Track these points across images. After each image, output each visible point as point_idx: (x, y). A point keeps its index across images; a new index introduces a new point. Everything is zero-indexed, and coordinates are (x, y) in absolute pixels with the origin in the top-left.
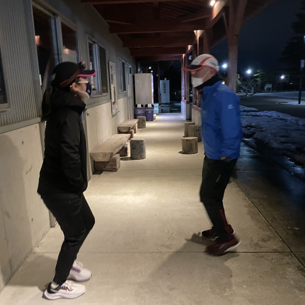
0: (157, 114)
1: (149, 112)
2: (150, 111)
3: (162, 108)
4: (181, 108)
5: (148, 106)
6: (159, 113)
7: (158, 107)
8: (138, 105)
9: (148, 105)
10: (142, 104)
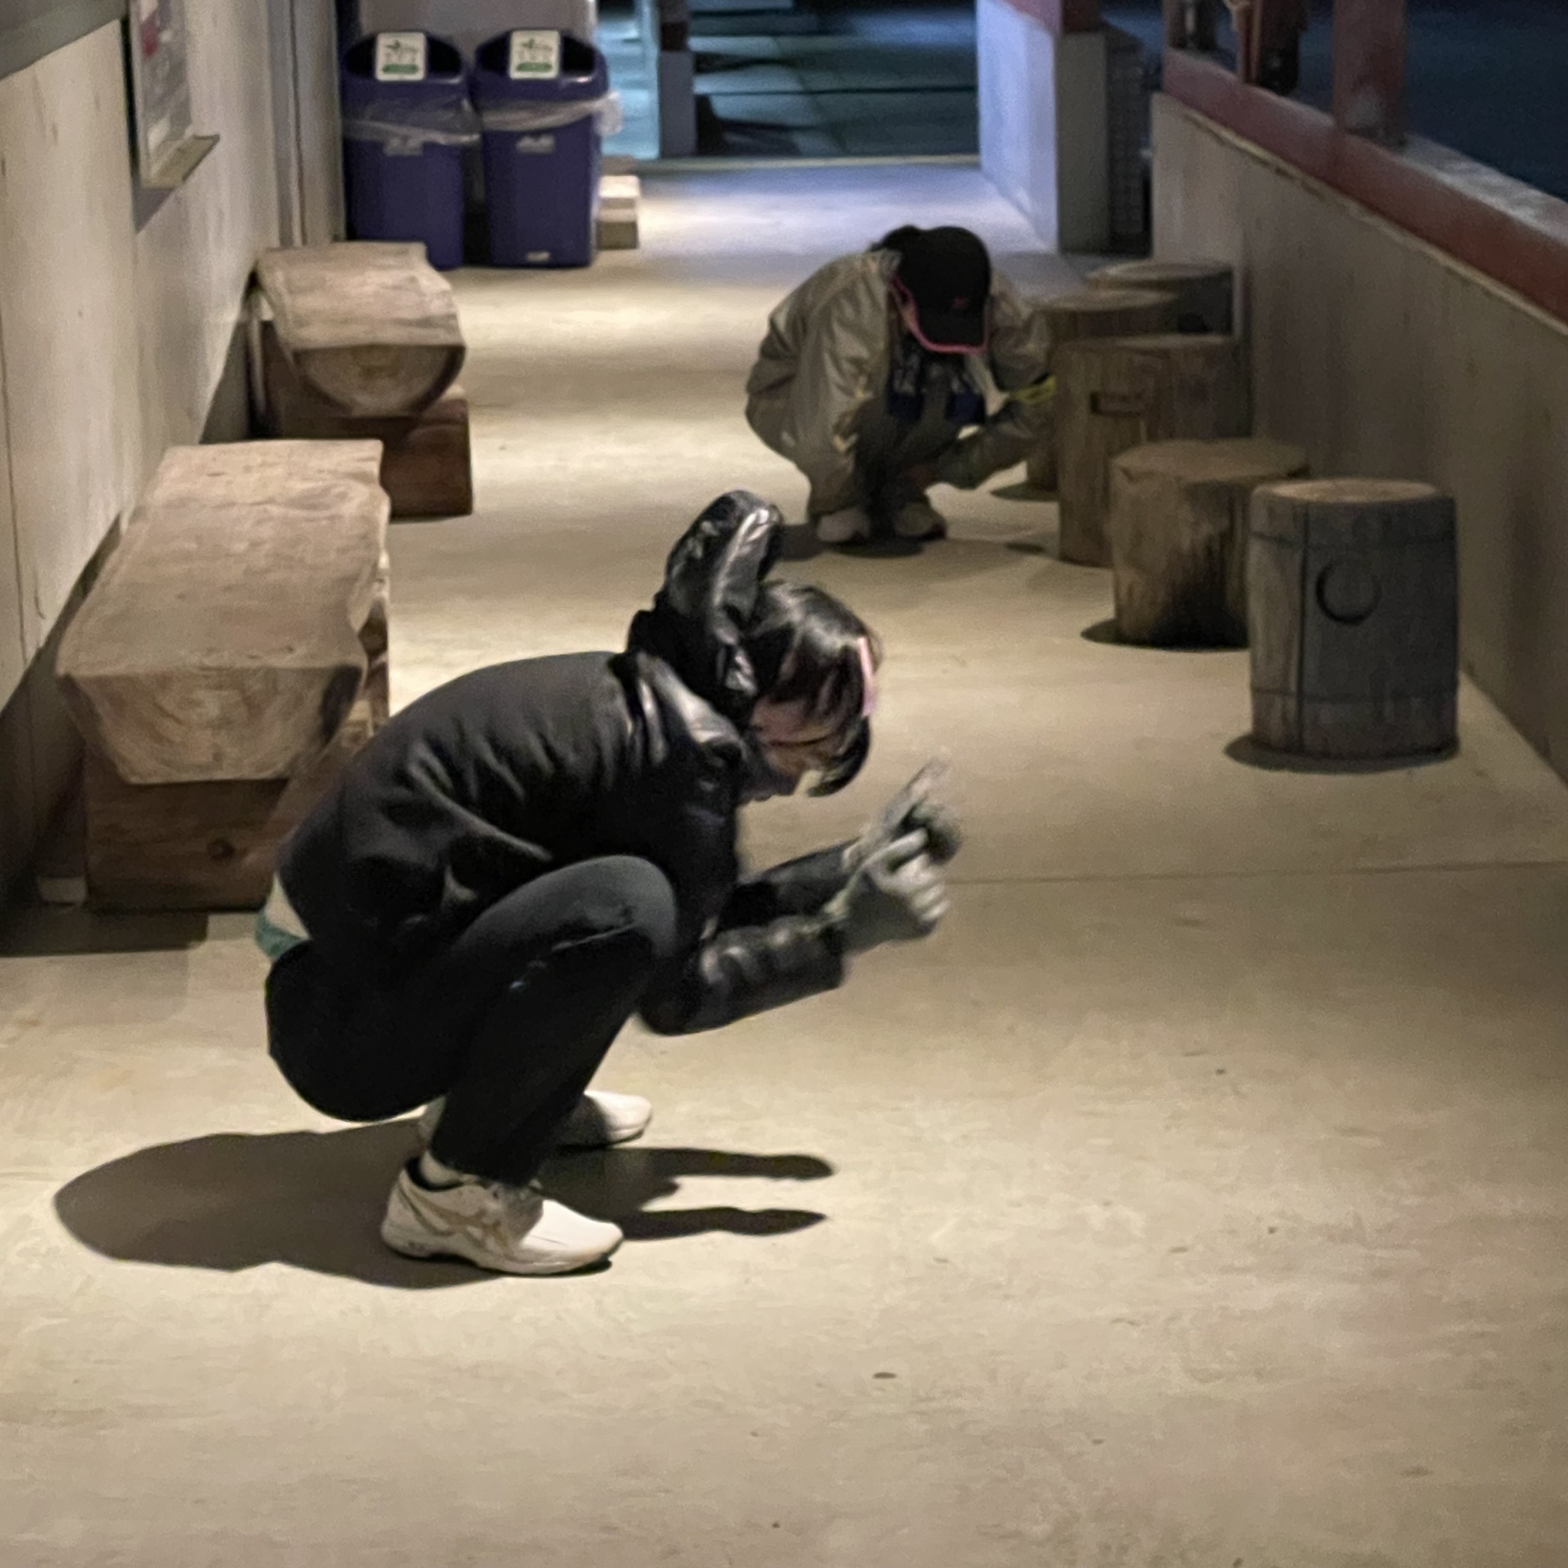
0: (645, 173)
1: (526, 143)
2: (537, 134)
3: (703, 86)
4: (971, 89)
5: (518, 54)
6: (667, 151)
7: (651, 73)
8: (384, 43)
9: (518, 41)
10: (441, 32)
